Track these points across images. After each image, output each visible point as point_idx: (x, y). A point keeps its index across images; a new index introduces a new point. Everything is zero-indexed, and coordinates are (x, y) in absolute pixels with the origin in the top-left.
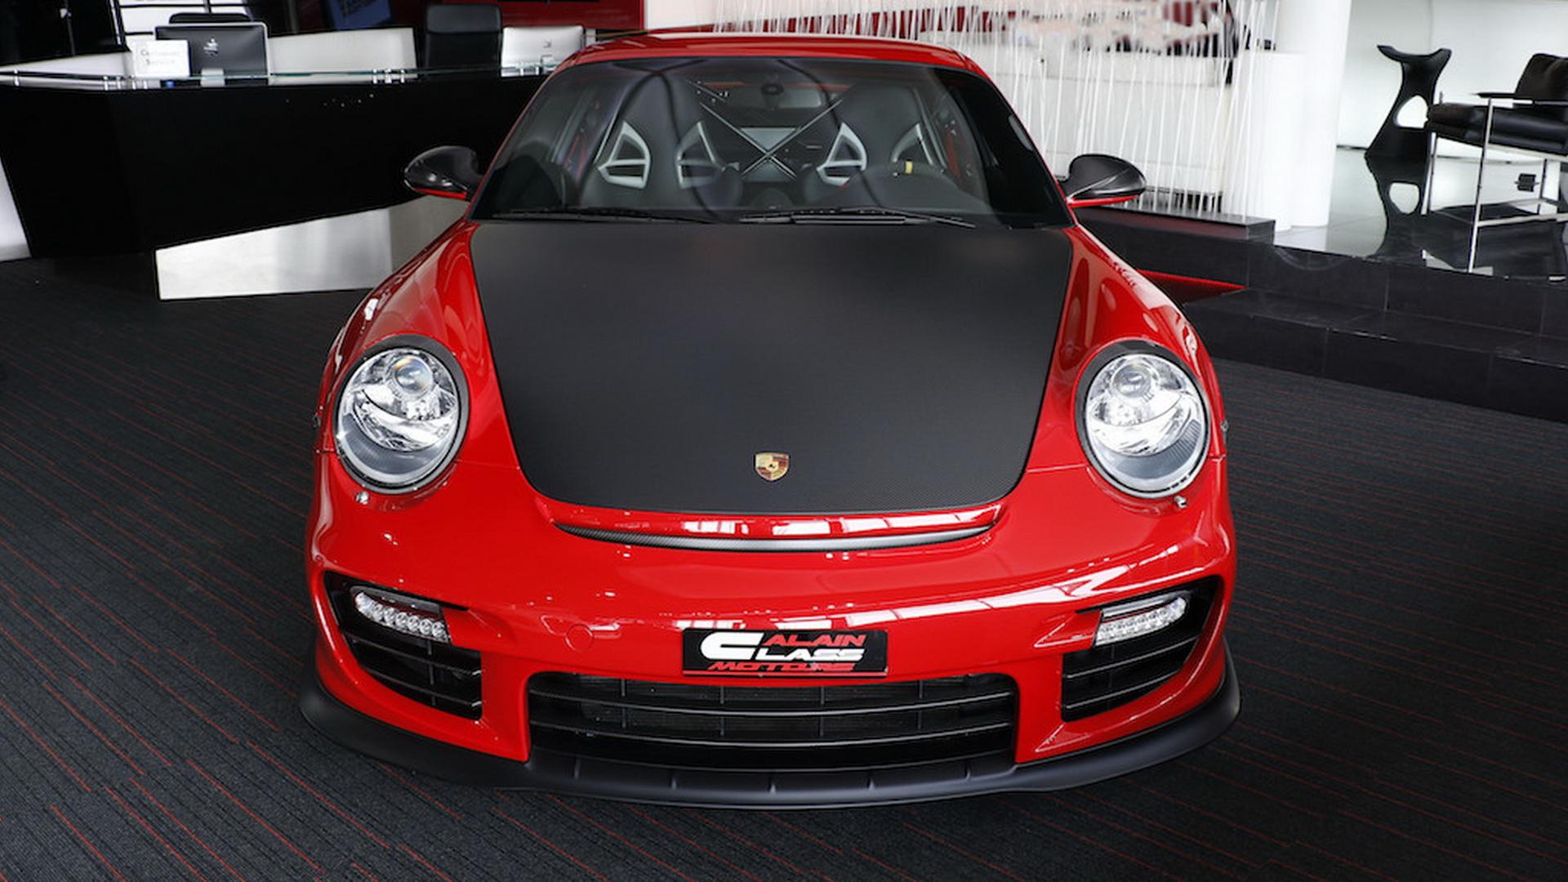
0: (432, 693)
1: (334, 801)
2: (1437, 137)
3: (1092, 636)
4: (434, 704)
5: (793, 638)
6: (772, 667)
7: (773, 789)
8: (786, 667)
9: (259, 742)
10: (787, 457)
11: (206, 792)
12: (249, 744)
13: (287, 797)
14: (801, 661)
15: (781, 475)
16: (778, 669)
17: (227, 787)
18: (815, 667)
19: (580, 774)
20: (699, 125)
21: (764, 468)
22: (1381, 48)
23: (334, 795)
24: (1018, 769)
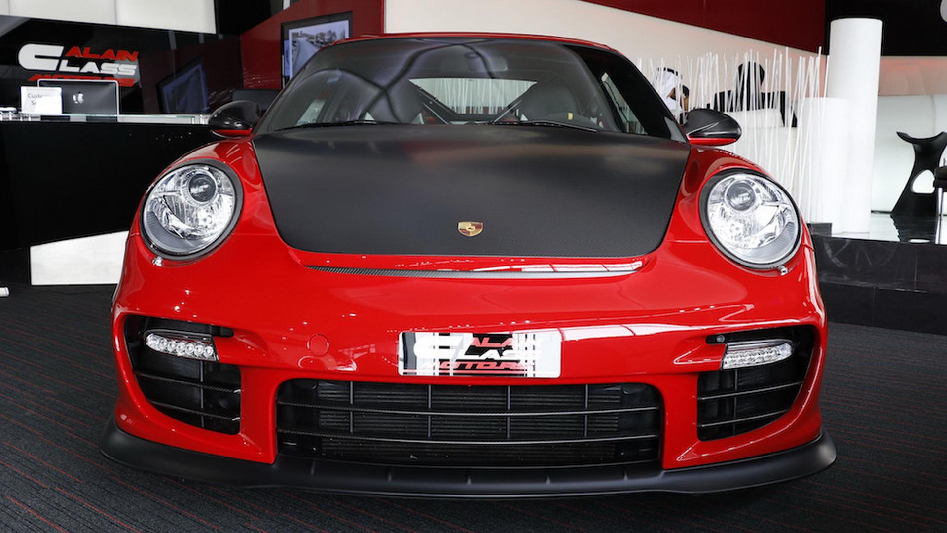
0: (201, 413)
1: (119, 518)
2: (943, 191)
3: (720, 360)
4: (203, 426)
5: (486, 339)
6: (469, 365)
7: (469, 482)
8: (480, 365)
9: (65, 488)
10: (482, 224)
11: (18, 513)
12: (57, 488)
13: (83, 516)
14: (492, 360)
15: (478, 234)
16: (474, 367)
17: (36, 510)
18: (503, 366)
19: (315, 472)
20: (420, 115)
21: (465, 230)
22: (898, 134)
23: (120, 515)
24: (666, 473)
